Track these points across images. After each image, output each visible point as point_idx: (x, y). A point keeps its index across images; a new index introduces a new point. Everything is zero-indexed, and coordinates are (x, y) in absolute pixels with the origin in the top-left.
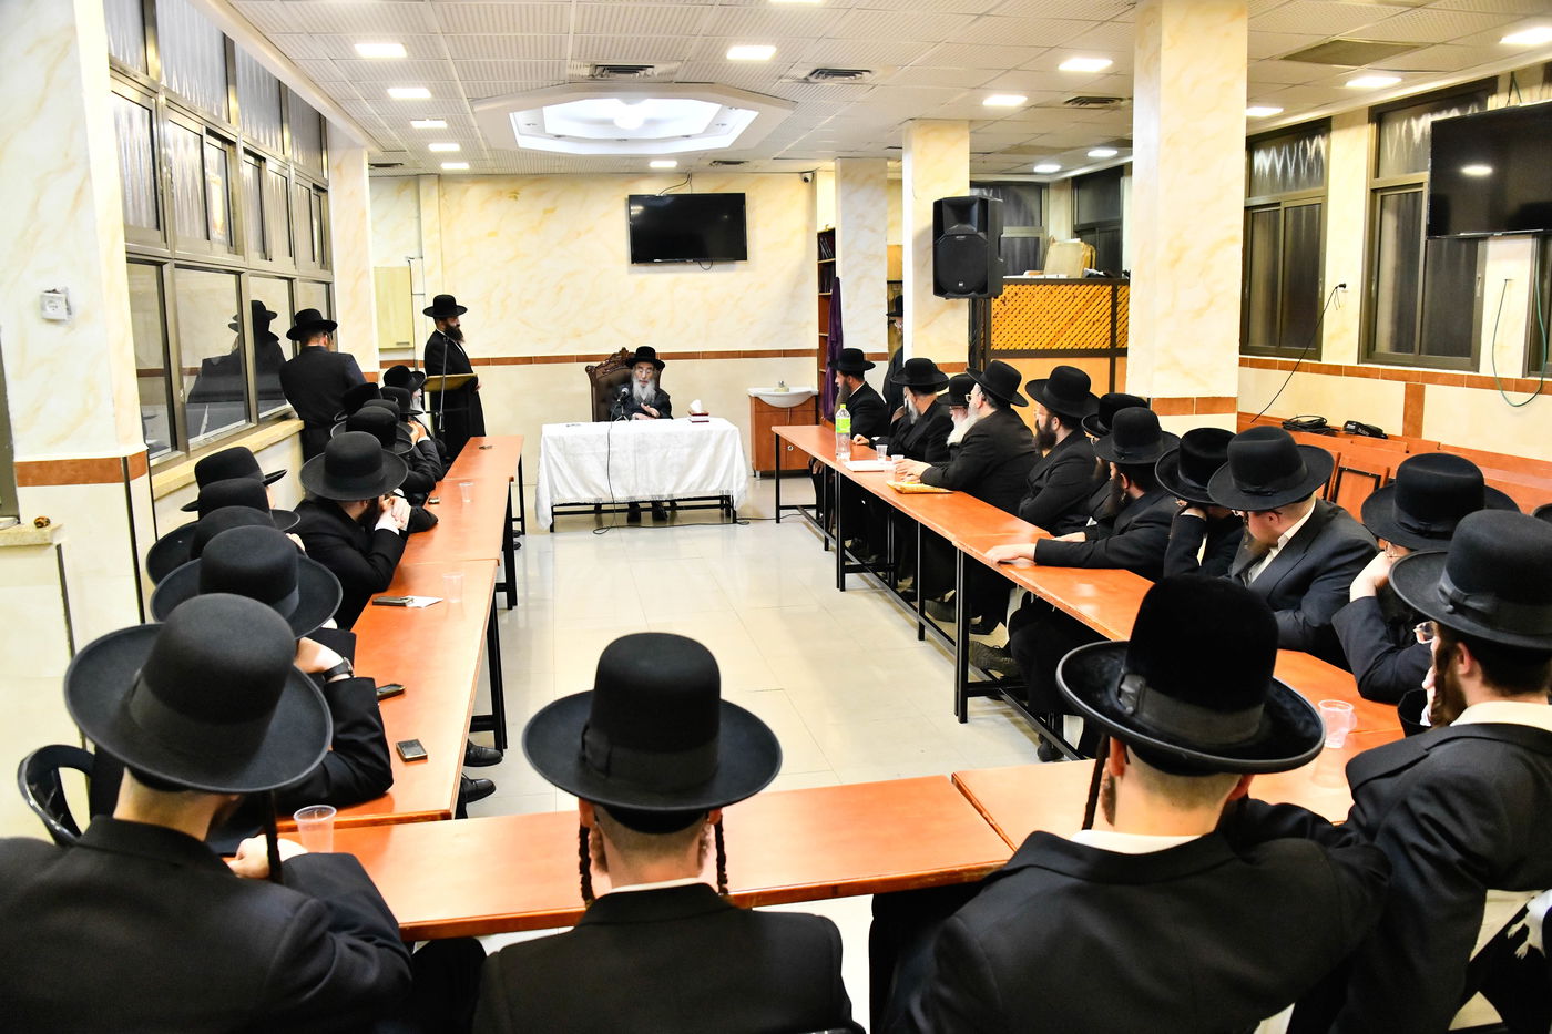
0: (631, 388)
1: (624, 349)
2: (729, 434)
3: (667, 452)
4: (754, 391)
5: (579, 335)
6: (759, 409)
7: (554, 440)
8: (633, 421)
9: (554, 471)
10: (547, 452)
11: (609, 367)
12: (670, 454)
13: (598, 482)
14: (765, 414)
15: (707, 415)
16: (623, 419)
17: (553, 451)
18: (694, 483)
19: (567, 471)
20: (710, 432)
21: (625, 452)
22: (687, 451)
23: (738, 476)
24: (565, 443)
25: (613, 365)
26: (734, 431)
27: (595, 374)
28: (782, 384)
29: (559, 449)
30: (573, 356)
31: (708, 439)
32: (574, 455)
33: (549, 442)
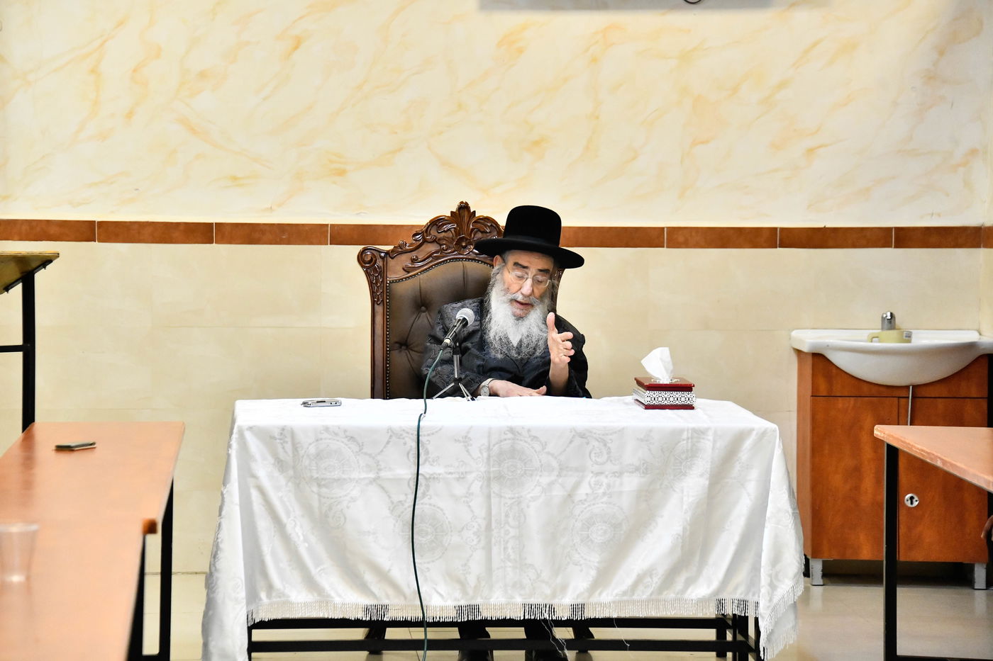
0: (482, 311)
1: (464, 207)
2: (748, 444)
3: (577, 486)
4: (809, 339)
5: (342, 173)
6: (823, 389)
7: (269, 437)
8: (483, 400)
9: (263, 524)
10: (248, 473)
11: (421, 254)
12: (583, 491)
13: (384, 560)
14: (841, 403)
15: (688, 388)
16: (456, 392)
17: (264, 470)
18: (649, 572)
19: (299, 529)
20: (699, 433)
21: (461, 478)
22: (631, 483)
23: (776, 560)
24: (295, 448)
25: (432, 248)
26: (764, 434)
27: (382, 272)
28: (890, 322)
29: (280, 464)
30: (322, 227)
31: (693, 453)
32: (319, 483)
33: (254, 444)
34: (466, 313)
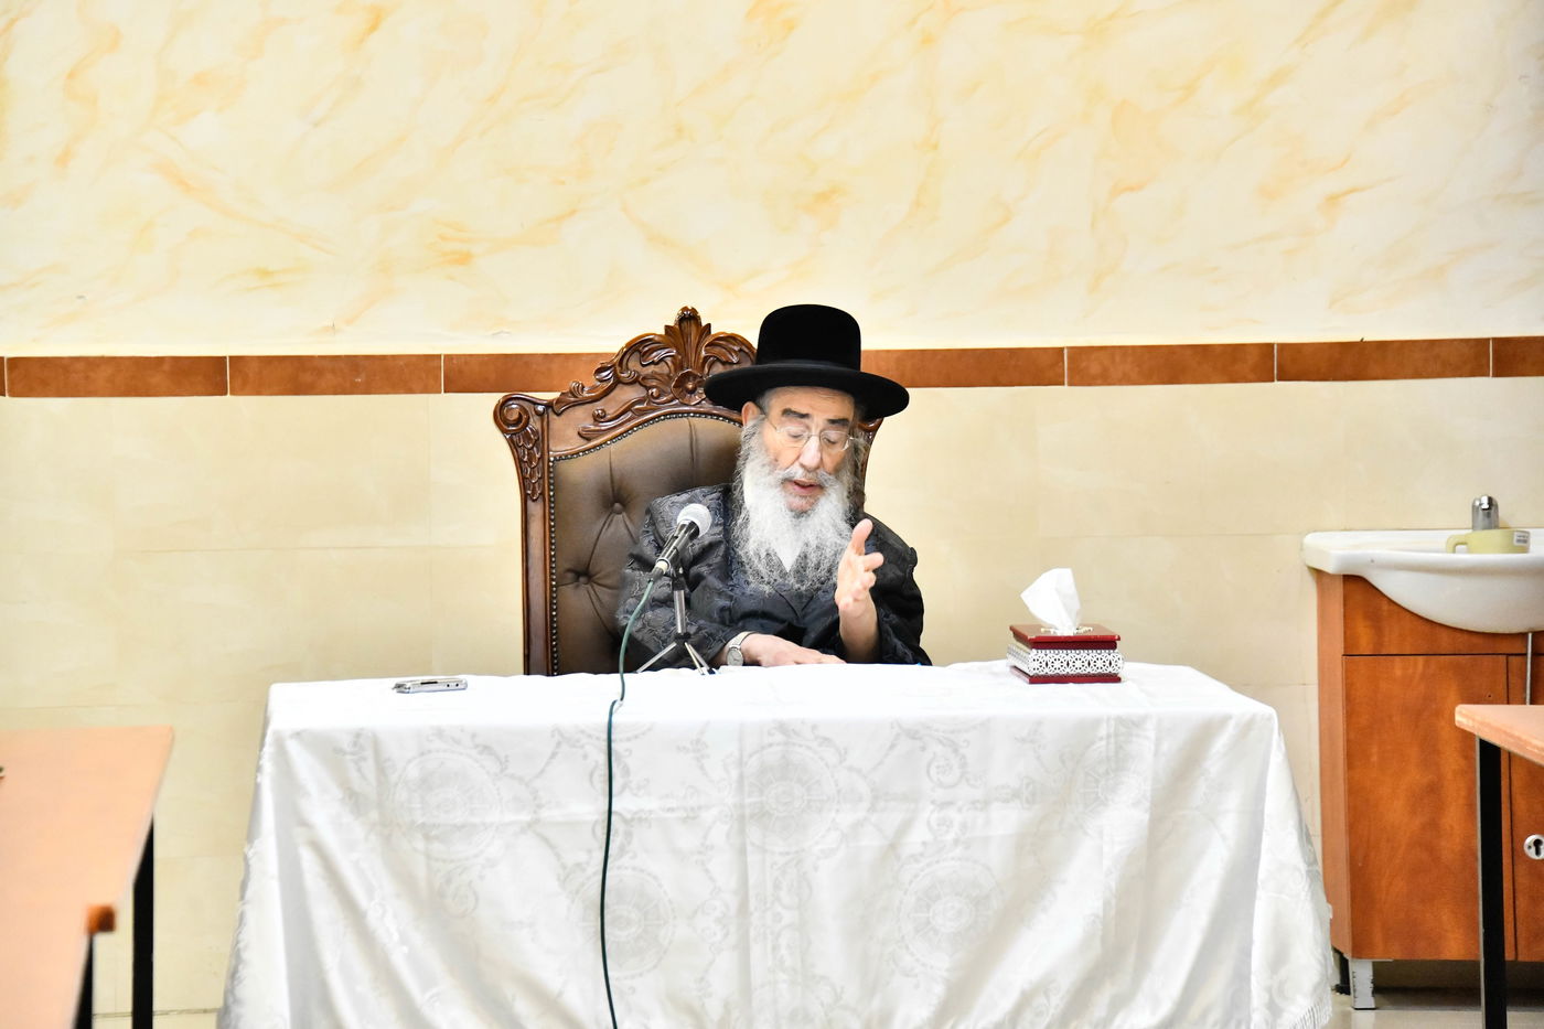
1: (689, 317)
2: (1221, 743)
3: (905, 828)
4: (1337, 549)
5: (464, 259)
6: (1365, 642)
7: (331, 751)
9: (324, 912)
10: (293, 817)
11: (611, 405)
12: (918, 836)
13: (551, 974)
14: (1398, 667)
15: (1108, 643)
17: (324, 811)
18: (1042, 987)
19: (391, 920)
20: (1128, 727)
21: (691, 817)
22: (1006, 821)
23: (1278, 959)
24: (382, 770)
25: (630, 394)
26: (1247, 727)
27: (540, 441)
28: (1489, 514)
29: (354, 800)
30: (430, 360)
31: (1118, 761)
32: (427, 833)
33: (305, 764)
34: (696, 513)
